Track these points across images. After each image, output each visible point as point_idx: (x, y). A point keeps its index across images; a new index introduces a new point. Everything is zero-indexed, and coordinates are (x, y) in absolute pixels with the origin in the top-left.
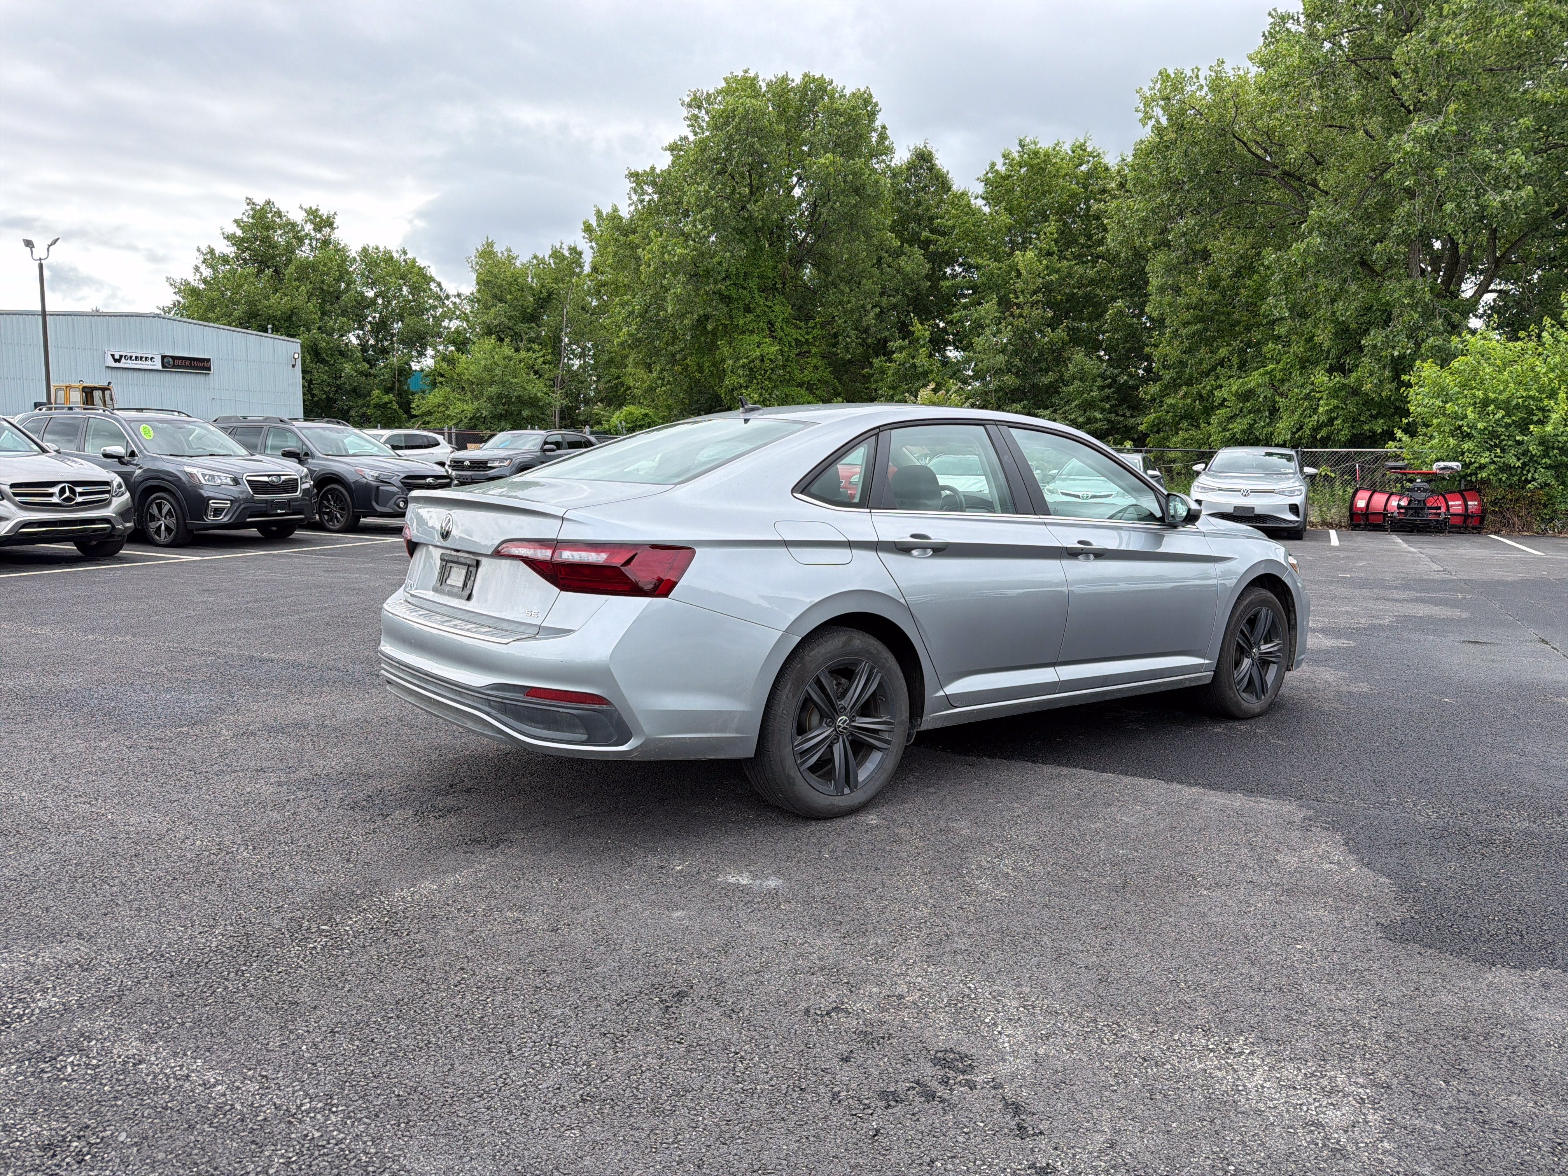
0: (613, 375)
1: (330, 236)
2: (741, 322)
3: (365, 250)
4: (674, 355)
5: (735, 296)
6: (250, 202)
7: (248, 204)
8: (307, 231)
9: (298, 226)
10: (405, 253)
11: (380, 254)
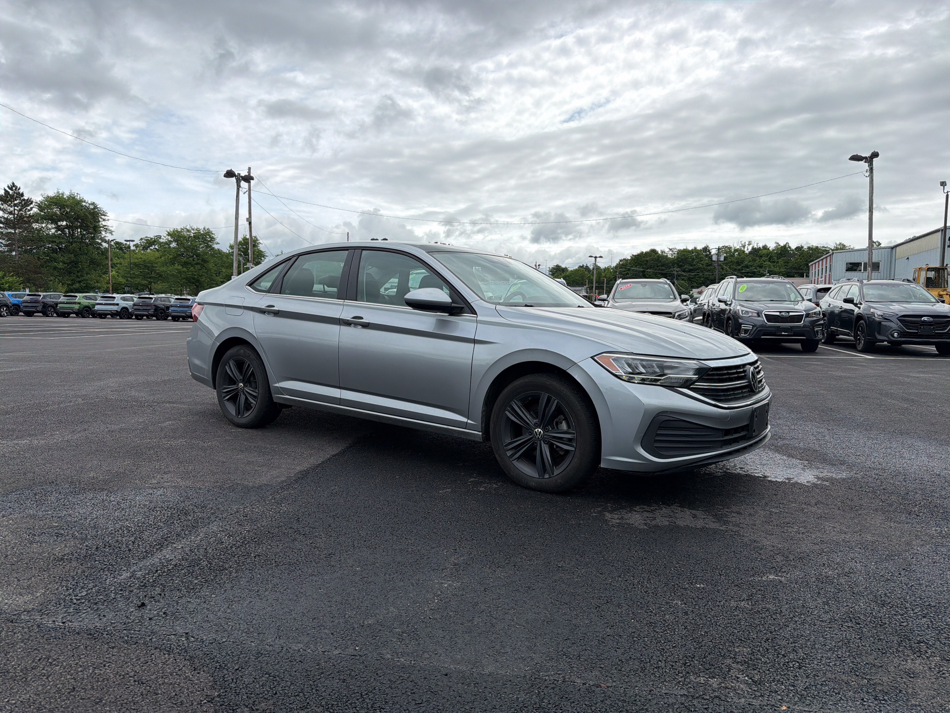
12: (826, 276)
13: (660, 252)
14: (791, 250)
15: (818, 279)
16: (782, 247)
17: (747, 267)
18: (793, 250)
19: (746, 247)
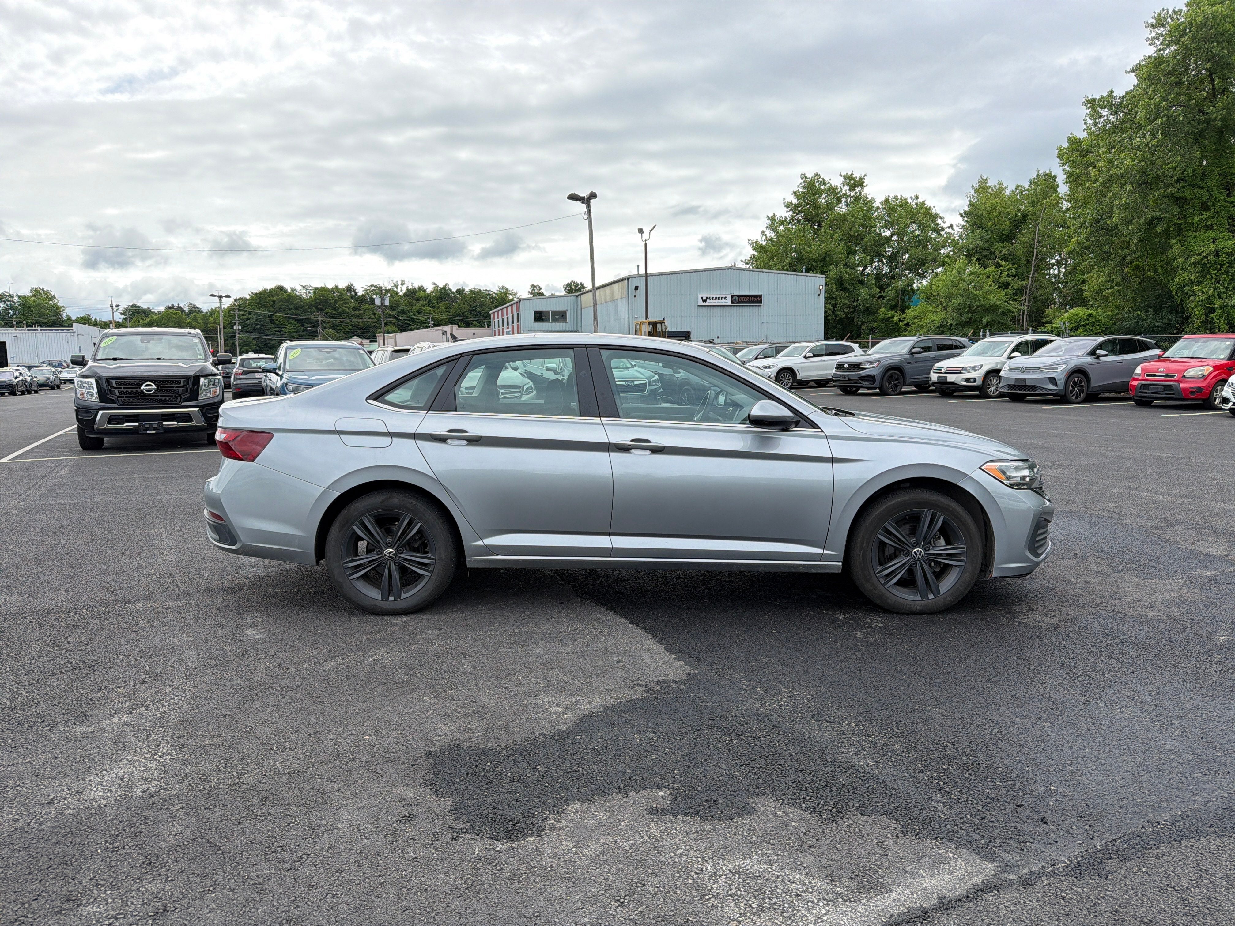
0: (1079, 281)
1: (860, 193)
2: (1196, 219)
3: (887, 201)
4: (1124, 259)
5: (1189, 197)
6: (804, 176)
7: (802, 179)
8: (844, 192)
9: (837, 189)
10: (917, 198)
11: (898, 202)
12: (513, 327)
13: (289, 291)
14: (452, 293)
15: (503, 329)
16: (441, 289)
17: (404, 312)
18: (453, 293)
19: (399, 287)
